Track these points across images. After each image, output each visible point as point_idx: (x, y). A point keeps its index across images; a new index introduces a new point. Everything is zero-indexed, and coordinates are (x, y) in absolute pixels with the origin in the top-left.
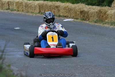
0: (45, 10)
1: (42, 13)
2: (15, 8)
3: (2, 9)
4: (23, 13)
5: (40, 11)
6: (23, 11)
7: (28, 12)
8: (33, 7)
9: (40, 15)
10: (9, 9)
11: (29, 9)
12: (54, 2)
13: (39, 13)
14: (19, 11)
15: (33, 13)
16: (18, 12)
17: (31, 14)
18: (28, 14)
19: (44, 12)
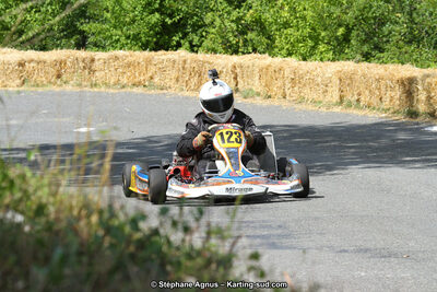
0: (359, 94)
1: (349, 105)
2: (257, 86)
4: (285, 104)
5: (341, 98)
6: (284, 97)
7: (301, 100)
8: (318, 85)
9: (344, 111)
10: (237, 90)
11: (306, 90)
12: (391, 67)
13: (340, 103)
14: (270, 97)
15: (320, 102)
16: (268, 102)
17: (310, 108)
18: (303, 107)
19: (358, 100)
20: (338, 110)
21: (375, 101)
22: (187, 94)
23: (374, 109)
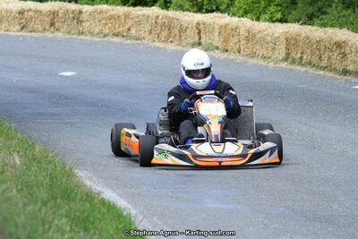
0: (302, 53)
1: (293, 62)
2: (217, 41)
3: (179, 45)
4: (239, 58)
5: (288, 54)
6: (239, 52)
7: (253, 55)
8: (268, 43)
9: (289, 66)
10: (200, 44)
11: (258, 47)
12: (330, 30)
13: (286, 59)
14: (227, 51)
15: (269, 58)
16: (226, 55)
17: (262, 62)
18: (254, 61)
19: (301, 58)
20: (284, 65)
21: (315, 59)
22: (157, 44)
23: (314, 66)
